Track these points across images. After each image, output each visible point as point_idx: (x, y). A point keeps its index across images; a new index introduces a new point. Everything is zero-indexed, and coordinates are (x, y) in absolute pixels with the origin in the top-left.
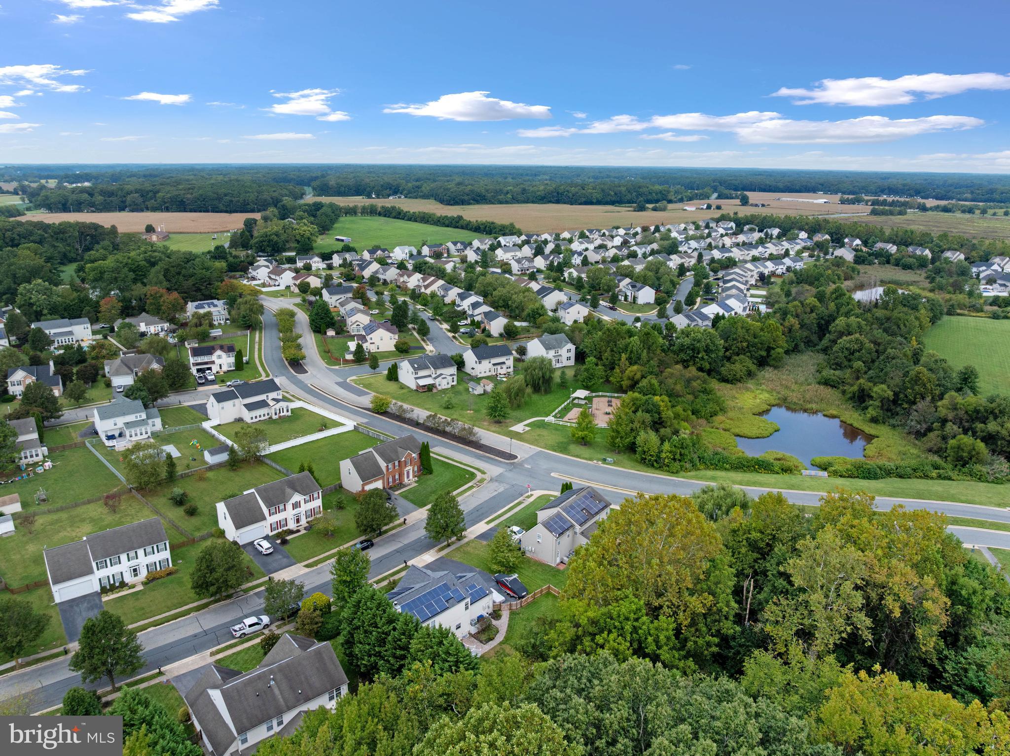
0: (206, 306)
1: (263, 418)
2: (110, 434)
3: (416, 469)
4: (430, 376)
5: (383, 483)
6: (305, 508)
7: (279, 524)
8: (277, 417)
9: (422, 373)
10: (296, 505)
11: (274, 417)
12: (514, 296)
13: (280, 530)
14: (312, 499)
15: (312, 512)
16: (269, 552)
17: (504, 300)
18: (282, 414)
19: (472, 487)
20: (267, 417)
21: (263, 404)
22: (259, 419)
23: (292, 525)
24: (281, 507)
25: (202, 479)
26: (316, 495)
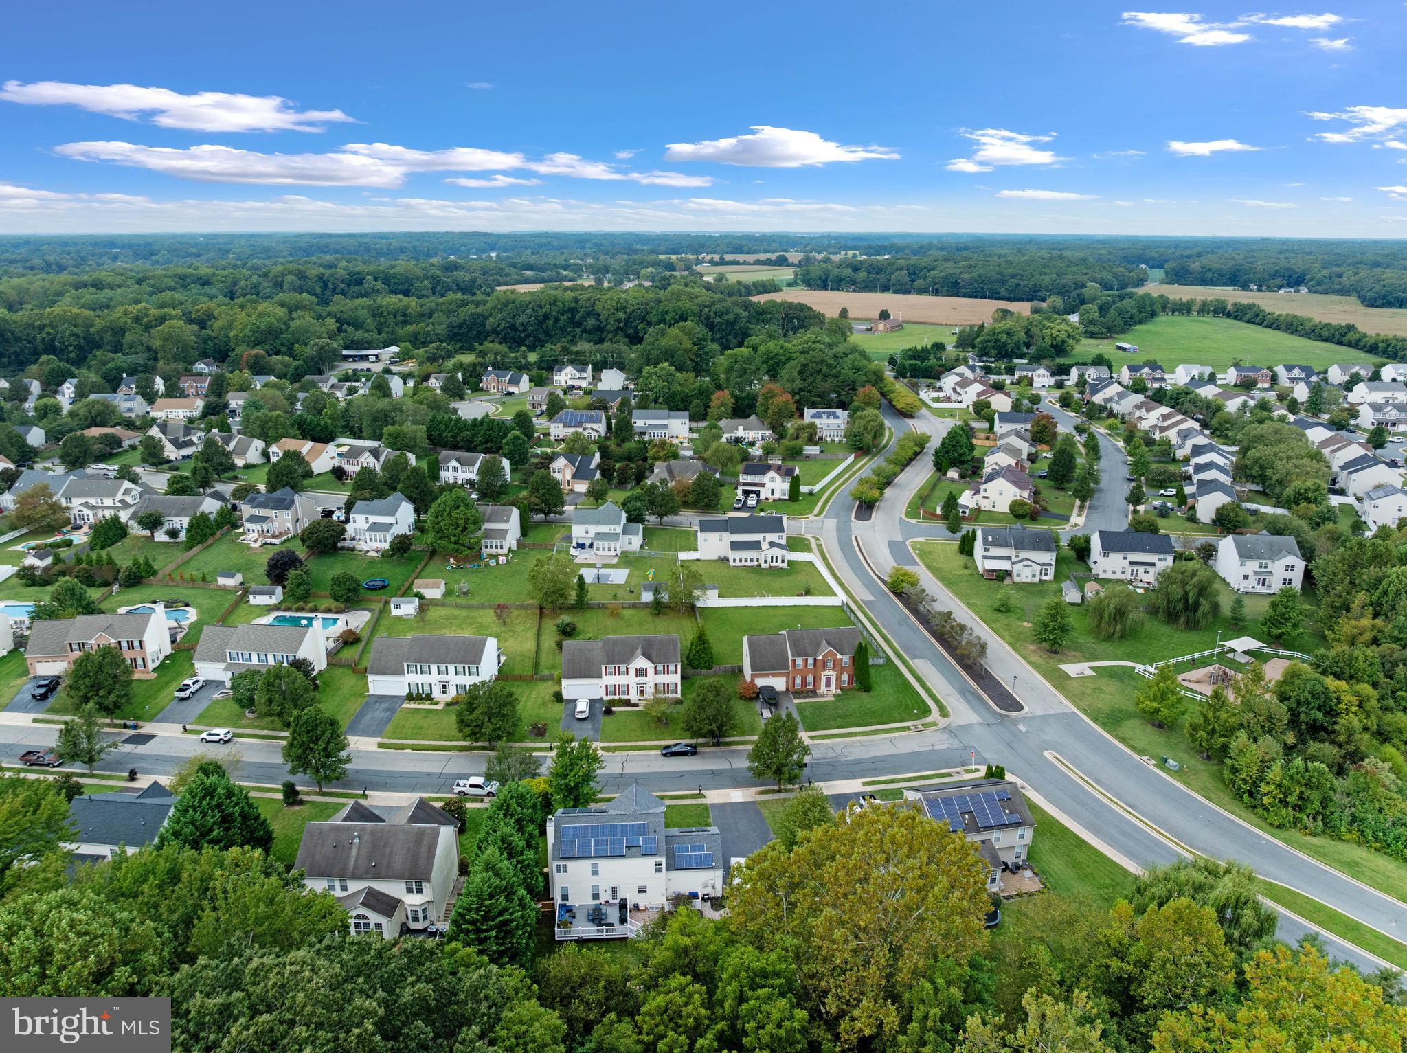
0: (825, 416)
1: (749, 563)
2: (581, 542)
3: (845, 677)
4: (1009, 558)
5: (788, 682)
6: (651, 680)
7: (617, 689)
8: (767, 566)
9: (994, 551)
10: (641, 672)
11: (763, 566)
12: (1278, 463)
13: (617, 697)
14: (666, 671)
15: (666, 688)
16: (583, 716)
17: (1261, 468)
18: (774, 564)
19: (908, 728)
20: (755, 563)
21: (756, 546)
22: (743, 563)
23: (634, 696)
24: (623, 669)
25: (615, 614)
26: (672, 668)
